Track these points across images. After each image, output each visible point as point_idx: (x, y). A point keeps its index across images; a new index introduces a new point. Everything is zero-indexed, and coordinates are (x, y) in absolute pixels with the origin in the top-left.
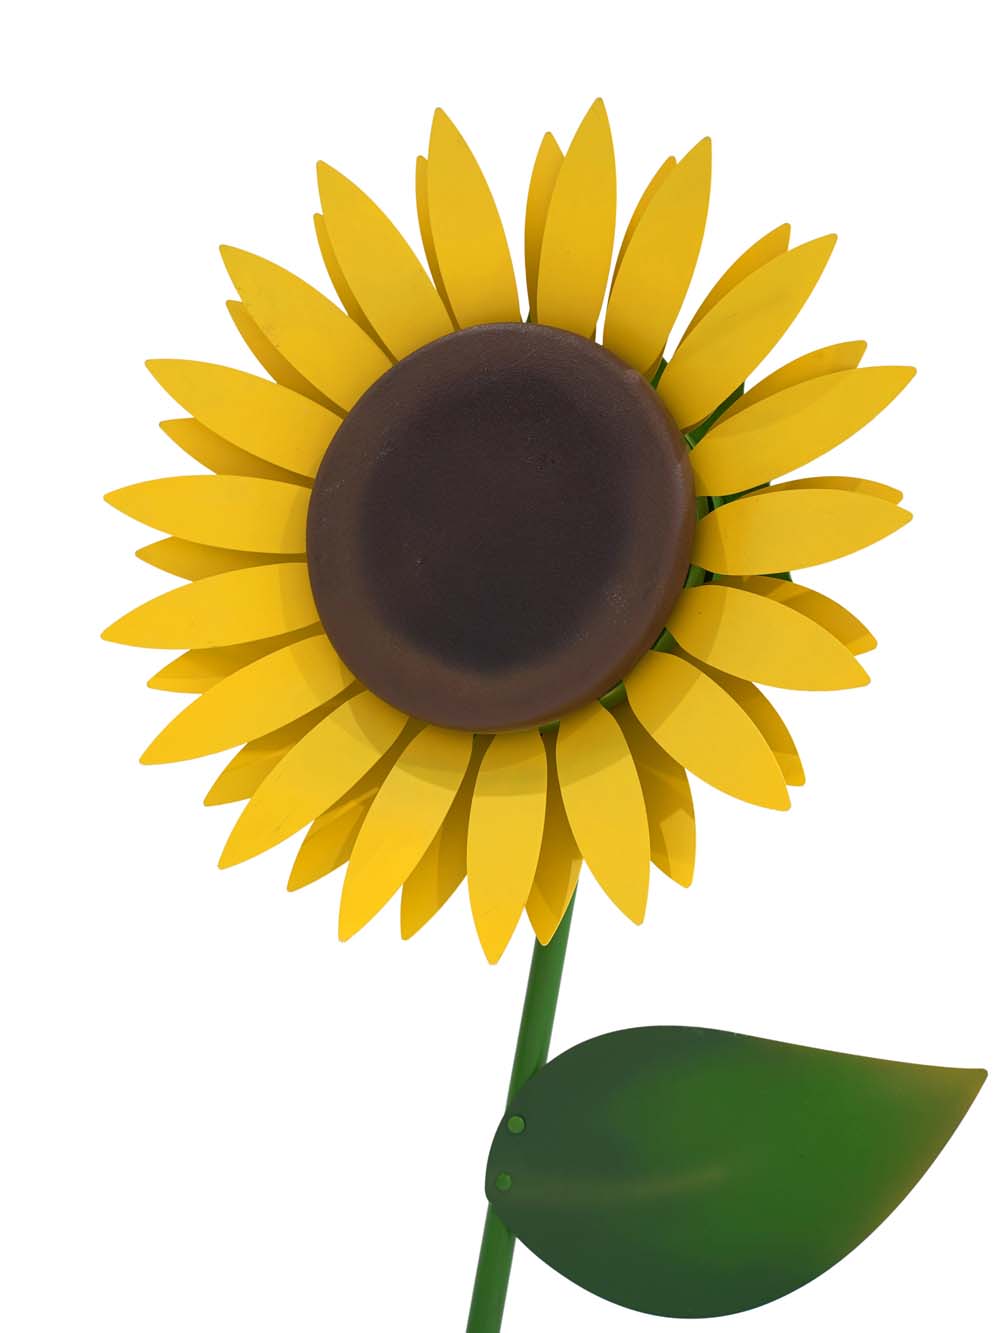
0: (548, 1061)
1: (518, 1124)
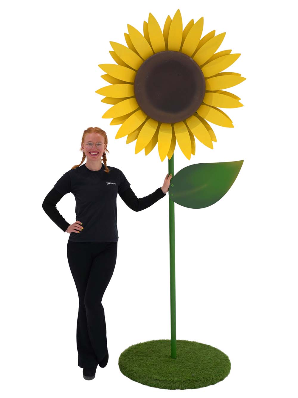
0: (175, 175)
1: (173, 185)
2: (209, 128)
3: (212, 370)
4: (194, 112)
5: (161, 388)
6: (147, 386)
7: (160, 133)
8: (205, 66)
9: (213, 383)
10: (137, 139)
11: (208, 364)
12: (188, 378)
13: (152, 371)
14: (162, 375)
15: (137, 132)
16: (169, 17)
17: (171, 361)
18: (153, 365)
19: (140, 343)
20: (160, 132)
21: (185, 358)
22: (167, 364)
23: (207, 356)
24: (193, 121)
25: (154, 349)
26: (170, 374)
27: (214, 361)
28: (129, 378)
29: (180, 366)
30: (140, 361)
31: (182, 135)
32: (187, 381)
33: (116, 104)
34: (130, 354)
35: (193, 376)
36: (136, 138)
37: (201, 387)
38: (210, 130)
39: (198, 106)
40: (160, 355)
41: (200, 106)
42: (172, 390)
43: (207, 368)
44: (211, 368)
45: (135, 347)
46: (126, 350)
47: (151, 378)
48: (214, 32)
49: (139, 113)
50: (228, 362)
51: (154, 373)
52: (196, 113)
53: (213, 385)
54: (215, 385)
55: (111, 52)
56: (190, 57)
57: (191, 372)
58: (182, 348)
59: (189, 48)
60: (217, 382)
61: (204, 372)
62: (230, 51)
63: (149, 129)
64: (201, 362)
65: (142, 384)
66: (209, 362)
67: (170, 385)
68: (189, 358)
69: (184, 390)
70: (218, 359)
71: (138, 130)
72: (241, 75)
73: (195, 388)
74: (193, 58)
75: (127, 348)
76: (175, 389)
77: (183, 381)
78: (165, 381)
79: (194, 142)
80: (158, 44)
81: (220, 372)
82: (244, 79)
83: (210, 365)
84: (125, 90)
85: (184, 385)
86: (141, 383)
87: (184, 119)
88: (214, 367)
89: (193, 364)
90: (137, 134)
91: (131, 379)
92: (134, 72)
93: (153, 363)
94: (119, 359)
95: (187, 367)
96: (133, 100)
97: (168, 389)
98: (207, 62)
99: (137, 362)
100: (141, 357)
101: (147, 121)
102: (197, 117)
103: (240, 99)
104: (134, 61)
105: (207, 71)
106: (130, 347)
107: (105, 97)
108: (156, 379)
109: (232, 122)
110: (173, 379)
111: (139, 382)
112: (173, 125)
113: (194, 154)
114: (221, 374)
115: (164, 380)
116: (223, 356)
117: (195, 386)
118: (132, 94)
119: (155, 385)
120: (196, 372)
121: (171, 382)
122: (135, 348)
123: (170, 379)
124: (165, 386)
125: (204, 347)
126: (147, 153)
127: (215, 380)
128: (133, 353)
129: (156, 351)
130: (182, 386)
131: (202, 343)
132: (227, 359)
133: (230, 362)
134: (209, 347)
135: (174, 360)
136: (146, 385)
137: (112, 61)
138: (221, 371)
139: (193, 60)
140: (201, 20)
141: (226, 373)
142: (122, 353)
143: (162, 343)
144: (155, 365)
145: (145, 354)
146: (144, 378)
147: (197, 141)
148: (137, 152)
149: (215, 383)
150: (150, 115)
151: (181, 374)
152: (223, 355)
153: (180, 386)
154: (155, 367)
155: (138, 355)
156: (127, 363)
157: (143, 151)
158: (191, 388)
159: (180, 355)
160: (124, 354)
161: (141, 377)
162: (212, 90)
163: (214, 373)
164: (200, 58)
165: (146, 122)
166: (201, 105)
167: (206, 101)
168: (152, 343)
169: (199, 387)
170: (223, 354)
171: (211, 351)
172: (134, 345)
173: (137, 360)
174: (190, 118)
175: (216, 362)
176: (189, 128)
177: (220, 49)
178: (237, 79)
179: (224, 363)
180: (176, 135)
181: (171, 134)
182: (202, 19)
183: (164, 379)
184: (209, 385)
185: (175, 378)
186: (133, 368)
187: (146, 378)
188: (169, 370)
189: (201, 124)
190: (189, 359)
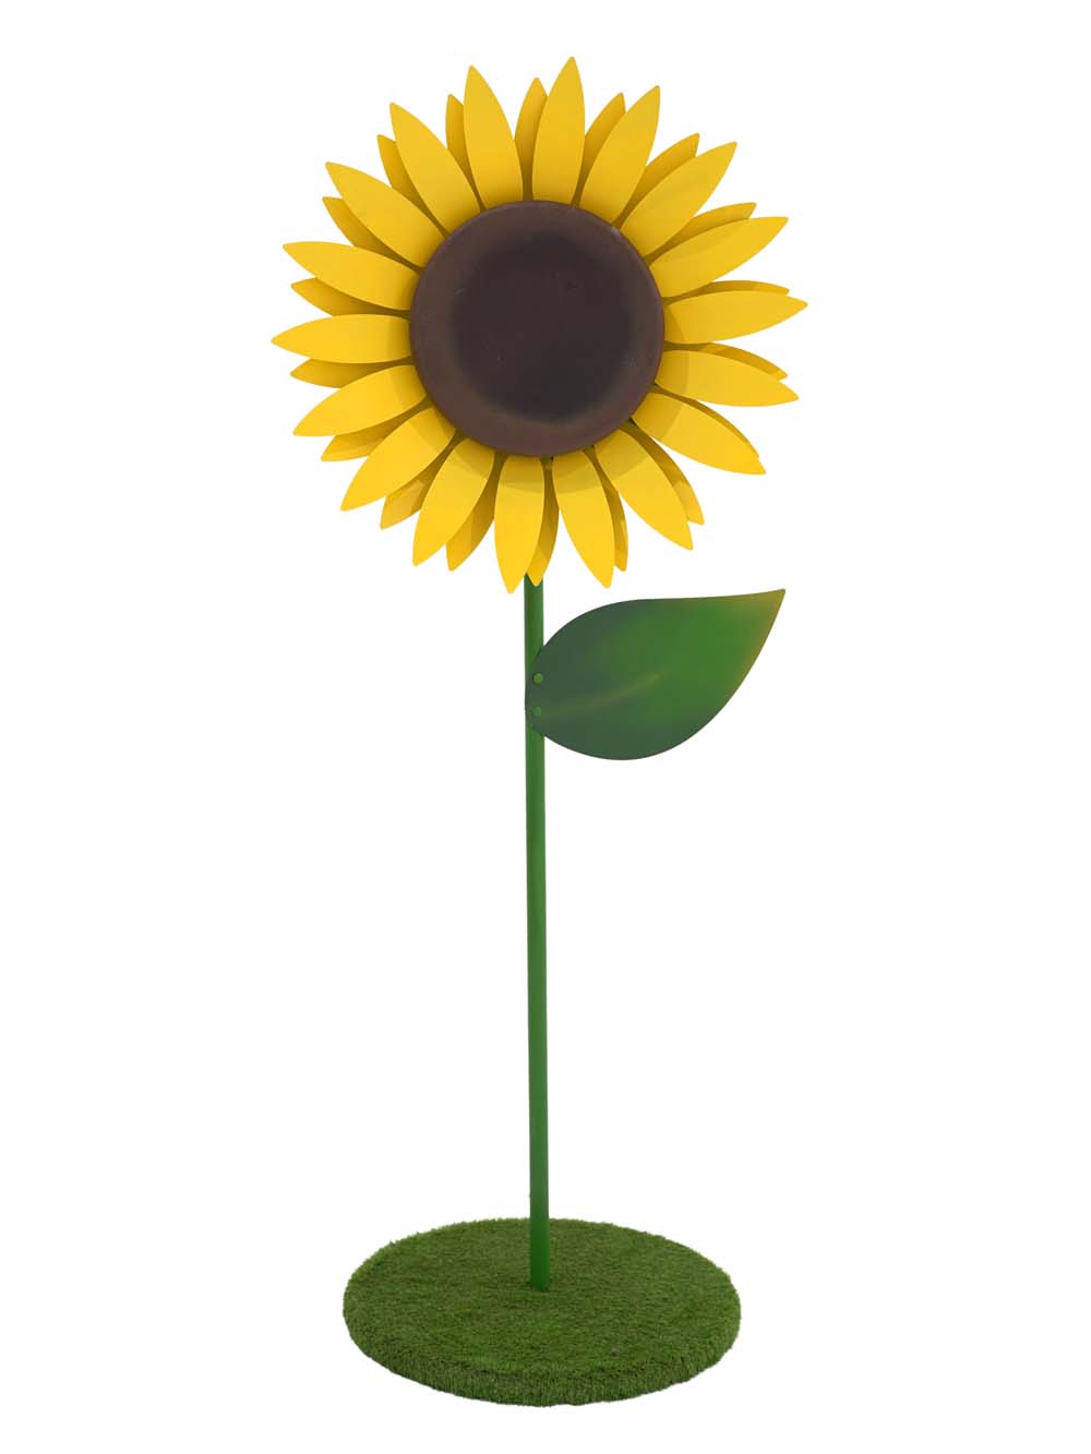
0: (545, 642)
1: (539, 678)
2: (674, 476)
3: (677, 1330)
4: (623, 418)
5: (501, 1402)
6: (450, 1397)
7: (502, 489)
8: (661, 258)
9: (685, 1377)
10: (419, 512)
11: (664, 1308)
12: (599, 1364)
13: (467, 1339)
14: (506, 1352)
15: (419, 486)
16: (536, 83)
17: (531, 1302)
18: (470, 1315)
19: (415, 1233)
20: (500, 487)
21: (581, 1288)
22: (519, 1312)
23: (657, 1277)
24: (618, 450)
25: (466, 1257)
26: (532, 1348)
27: (681, 1295)
28: (384, 1364)
29: (566, 1316)
30: (421, 1304)
31: (580, 497)
32: (595, 1374)
33: (344, 385)
34: (383, 1275)
35: (614, 1354)
36: (418, 506)
37: (646, 1393)
38: (680, 483)
39: (635, 400)
40: (488, 1276)
41: (644, 397)
42: (542, 1408)
43: (662, 1321)
44: (674, 1321)
45: (400, 1249)
46: (368, 1262)
47: (465, 1366)
48: (694, 139)
49: (428, 421)
50: (730, 1298)
51: (476, 1347)
52: (631, 421)
53: (684, 1384)
54: (693, 1380)
55: (328, 201)
56: (610, 225)
57: (606, 1339)
58: (565, 1250)
59: (607, 191)
60: (699, 1370)
61: (652, 1337)
62: (751, 206)
63: (464, 477)
64: (636, 1300)
65: (434, 1388)
66: (665, 1300)
67: (534, 1391)
68: (593, 1285)
69: (586, 1406)
70: (695, 1287)
71: (422, 481)
72: (788, 291)
73: (622, 1397)
74: (619, 227)
75: (372, 1253)
76: (551, 1404)
77: (581, 1373)
78: (517, 1375)
79: (623, 524)
80: (498, 175)
81: (709, 1336)
82: (801, 305)
83: (671, 1310)
84: (378, 338)
85: (583, 1388)
86: (430, 1385)
87: (586, 442)
88: (685, 1316)
89: (611, 1308)
90: (418, 494)
91: (391, 1370)
92: (411, 272)
93: (469, 1310)
94: (346, 1294)
95: (591, 1322)
96: (405, 374)
97: (529, 1405)
98: (670, 245)
99: (411, 1305)
100: (424, 1288)
101: (456, 448)
102: (634, 437)
103: (784, 375)
104: (412, 235)
105: (669, 276)
106: (381, 1250)
107: (306, 359)
108: (483, 1368)
109: (758, 456)
110: (545, 1368)
111: (424, 1382)
112: (547, 460)
113: (623, 567)
114: (710, 1343)
115: (512, 1374)
116: (711, 1275)
117: (625, 1391)
118: (401, 352)
119: (481, 1390)
120: (625, 1337)
121: (537, 1378)
122: (398, 1252)
123: (534, 1368)
124: (517, 1393)
125: (643, 1240)
126: (455, 561)
127: (690, 1366)
128: (395, 1272)
129: (476, 1262)
130: (579, 1392)
131: (633, 1226)
132: (725, 1284)
133: (737, 1296)
134: (658, 1242)
135: (542, 1294)
136: (447, 1390)
137: (331, 234)
138: (712, 1333)
139: (623, 237)
140: (652, 99)
141: (727, 1337)
142: (353, 1275)
143: (493, 1232)
144: (477, 1315)
145: (437, 1276)
146: (442, 1366)
147: (633, 520)
148: (420, 556)
149: (692, 1376)
150: (464, 428)
151: (572, 1347)
152: (712, 1271)
153: (571, 1393)
154: (475, 1322)
155: (413, 1280)
156: (376, 1312)
157: (441, 555)
158: (610, 1398)
159: (562, 1275)
160: (361, 1276)
161: (430, 1363)
162: (688, 341)
163: (687, 1341)
164: (646, 229)
165: (451, 450)
166: (650, 395)
167: (665, 379)
168: (458, 1235)
169: (638, 1392)
170: (710, 1269)
171: (671, 1257)
172: (394, 1242)
173: (412, 1299)
174: (607, 439)
175: (691, 1297)
176: (606, 473)
177: (717, 200)
178: (776, 303)
179: (719, 1302)
180: (559, 497)
181: (542, 496)
182: (655, 93)
183: (514, 1368)
184: (671, 1383)
185: (553, 1366)
186: (400, 1328)
187: (446, 1367)
188: (527, 1335)
189: (649, 460)
190: (593, 1289)
